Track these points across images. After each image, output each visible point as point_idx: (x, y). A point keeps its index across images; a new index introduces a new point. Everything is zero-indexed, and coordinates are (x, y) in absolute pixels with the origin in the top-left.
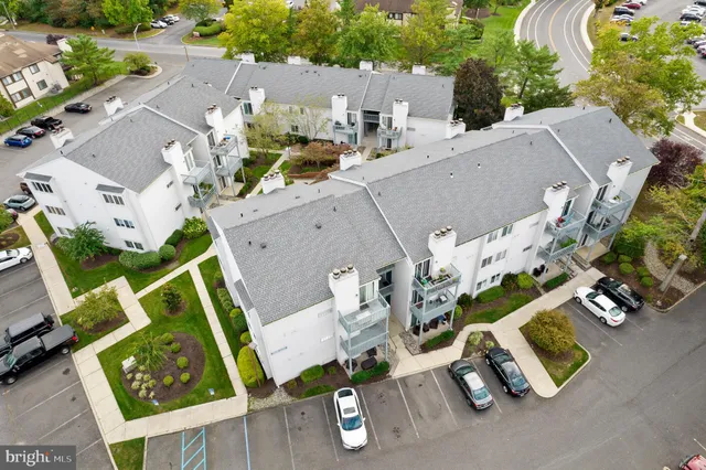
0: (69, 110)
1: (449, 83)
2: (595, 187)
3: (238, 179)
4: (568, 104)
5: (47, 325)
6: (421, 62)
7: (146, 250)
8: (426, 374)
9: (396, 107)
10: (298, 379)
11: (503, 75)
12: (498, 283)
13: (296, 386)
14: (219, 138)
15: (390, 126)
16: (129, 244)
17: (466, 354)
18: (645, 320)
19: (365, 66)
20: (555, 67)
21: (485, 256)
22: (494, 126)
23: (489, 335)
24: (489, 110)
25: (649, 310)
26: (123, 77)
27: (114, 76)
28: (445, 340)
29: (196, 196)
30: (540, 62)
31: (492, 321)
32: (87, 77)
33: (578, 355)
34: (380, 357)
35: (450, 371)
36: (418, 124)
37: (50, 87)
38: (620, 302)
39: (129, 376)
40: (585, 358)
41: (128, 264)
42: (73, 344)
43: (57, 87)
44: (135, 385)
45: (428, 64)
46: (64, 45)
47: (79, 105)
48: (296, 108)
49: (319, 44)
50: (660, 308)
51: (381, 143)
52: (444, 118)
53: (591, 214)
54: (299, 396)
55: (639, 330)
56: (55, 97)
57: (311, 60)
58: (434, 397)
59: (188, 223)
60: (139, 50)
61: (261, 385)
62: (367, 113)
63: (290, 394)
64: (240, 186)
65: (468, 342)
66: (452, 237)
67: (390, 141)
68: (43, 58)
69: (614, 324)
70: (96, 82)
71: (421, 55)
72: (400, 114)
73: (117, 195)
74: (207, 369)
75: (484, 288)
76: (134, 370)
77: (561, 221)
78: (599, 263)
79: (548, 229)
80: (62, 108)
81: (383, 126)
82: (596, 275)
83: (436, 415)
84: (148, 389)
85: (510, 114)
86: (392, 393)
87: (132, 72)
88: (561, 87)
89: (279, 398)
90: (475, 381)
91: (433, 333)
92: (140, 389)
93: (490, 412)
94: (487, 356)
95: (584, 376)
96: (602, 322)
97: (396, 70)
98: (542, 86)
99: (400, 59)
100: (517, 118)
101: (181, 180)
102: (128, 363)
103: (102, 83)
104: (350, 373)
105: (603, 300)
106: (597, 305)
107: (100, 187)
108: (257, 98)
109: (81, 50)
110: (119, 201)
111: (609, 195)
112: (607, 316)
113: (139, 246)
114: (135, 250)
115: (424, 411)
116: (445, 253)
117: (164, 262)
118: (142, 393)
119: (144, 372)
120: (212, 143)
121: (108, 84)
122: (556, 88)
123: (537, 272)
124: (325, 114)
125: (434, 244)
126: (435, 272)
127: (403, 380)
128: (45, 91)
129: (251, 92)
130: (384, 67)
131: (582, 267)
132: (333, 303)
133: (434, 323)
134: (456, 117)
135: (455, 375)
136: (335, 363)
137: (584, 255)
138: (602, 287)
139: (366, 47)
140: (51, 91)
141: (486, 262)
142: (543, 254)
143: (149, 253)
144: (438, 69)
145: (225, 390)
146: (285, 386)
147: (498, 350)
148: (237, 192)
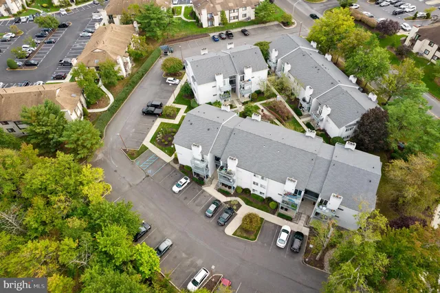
5: (160, 106)
10: (184, 166)
12: (263, 196)
13: (182, 167)
17: (226, 203)
23: (240, 205)
25: (300, 257)
26: (277, 23)
31: (247, 204)
33: (252, 237)
39: (160, 133)
40: (253, 240)
43: (249, 18)
44: (158, 136)
50: (305, 261)
54: (180, 170)
58: (203, 202)
65: (232, 201)
80: (241, 29)
84: (159, 139)
86: (197, 190)
87: (282, 22)
89: (177, 166)
90: (213, 207)
93: (208, 219)
101: (218, 87)
115: (198, 201)
120: (242, 79)
121: (268, 24)
123: (282, 208)
126: (228, 169)
127: (204, 191)
128: (244, 18)
129: (286, 65)
131: (305, 224)
141: (255, 183)
146: (180, 165)
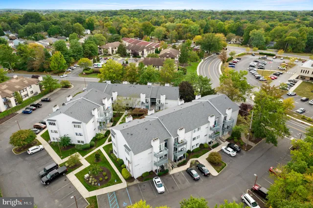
0: (43, 101)
1: (177, 88)
2: (223, 117)
3: (111, 121)
4: (215, 94)
5: (57, 166)
6: (167, 82)
7: (85, 143)
8: (180, 172)
9: (161, 97)
10: (142, 176)
11: (194, 86)
12: (198, 146)
13: (141, 178)
14: (106, 108)
15: (160, 103)
16: (79, 142)
17: (191, 166)
18: (242, 154)
19: (149, 84)
20: (210, 83)
21: (193, 137)
22: (193, 101)
23: (197, 161)
24: (191, 97)
25: (243, 151)
26: (60, 89)
27: (57, 89)
28: (184, 163)
29: (100, 125)
30: (205, 82)
31: (198, 157)
32: (48, 89)
33: (223, 164)
34: (165, 168)
35: (186, 171)
36: (169, 101)
37: (34, 93)
38: (234, 149)
39: (87, 179)
40: (226, 165)
41: (79, 148)
42: (66, 172)
43: (37, 93)
44: (90, 182)
45: (170, 83)
46: (41, 79)
47: (47, 99)
48: (128, 98)
49: (133, 77)
50: (246, 151)
51: (157, 108)
52: (177, 99)
53: (223, 125)
54: (142, 181)
55: (240, 157)
56: (36, 96)
57: (130, 82)
58: (183, 178)
59: (97, 135)
60: (66, 79)
61: (130, 179)
62: (152, 99)
63: (139, 180)
64: (112, 124)
65: (191, 163)
66: (184, 130)
67: (160, 107)
68: (33, 83)
69: (233, 156)
70: (51, 91)
71: (167, 80)
72: (163, 99)
73: (79, 125)
74: (112, 176)
75: (194, 148)
76: (89, 178)
77: (214, 126)
78: (228, 140)
79: (211, 129)
80: (40, 100)
81: (157, 103)
82: (227, 143)
83: (184, 182)
84: (95, 182)
85: (197, 97)
86: (170, 178)
87: (63, 87)
88: (212, 89)
89: (136, 182)
90: (194, 172)
91: (180, 161)
92: (92, 182)
93: (199, 181)
94: (197, 166)
95: (225, 169)
96: (230, 155)
97: (159, 85)
98: (206, 89)
99: (160, 81)
100: (199, 98)
101: (96, 120)
102: (87, 175)
103: (53, 91)
104: (157, 174)
105: (229, 149)
106: (228, 151)
107: (73, 122)
108: (115, 95)
109: (48, 81)
110: (79, 127)
111: (228, 119)
112: (231, 153)
113: (83, 142)
114: (81, 144)
115: (180, 182)
116: (182, 135)
117: (91, 147)
118: (93, 183)
119: (92, 178)
120: (104, 109)
121: (55, 91)
122: (211, 89)
123: (210, 143)
124: (138, 100)
125: (179, 132)
126: (180, 141)
127: (173, 175)
128: (33, 94)
129: (113, 93)
130: (155, 84)
131: (223, 141)
132: (152, 149)
133: (181, 158)
134: (181, 99)
135: (188, 172)
136: (152, 171)
137: (223, 138)
138: (229, 146)
139: (149, 78)
140: (34, 94)
141: (194, 139)
142: (210, 137)
143: (86, 144)
144: (173, 84)
145: (119, 181)
146: (137, 178)
147: (200, 164)
148: (111, 125)
